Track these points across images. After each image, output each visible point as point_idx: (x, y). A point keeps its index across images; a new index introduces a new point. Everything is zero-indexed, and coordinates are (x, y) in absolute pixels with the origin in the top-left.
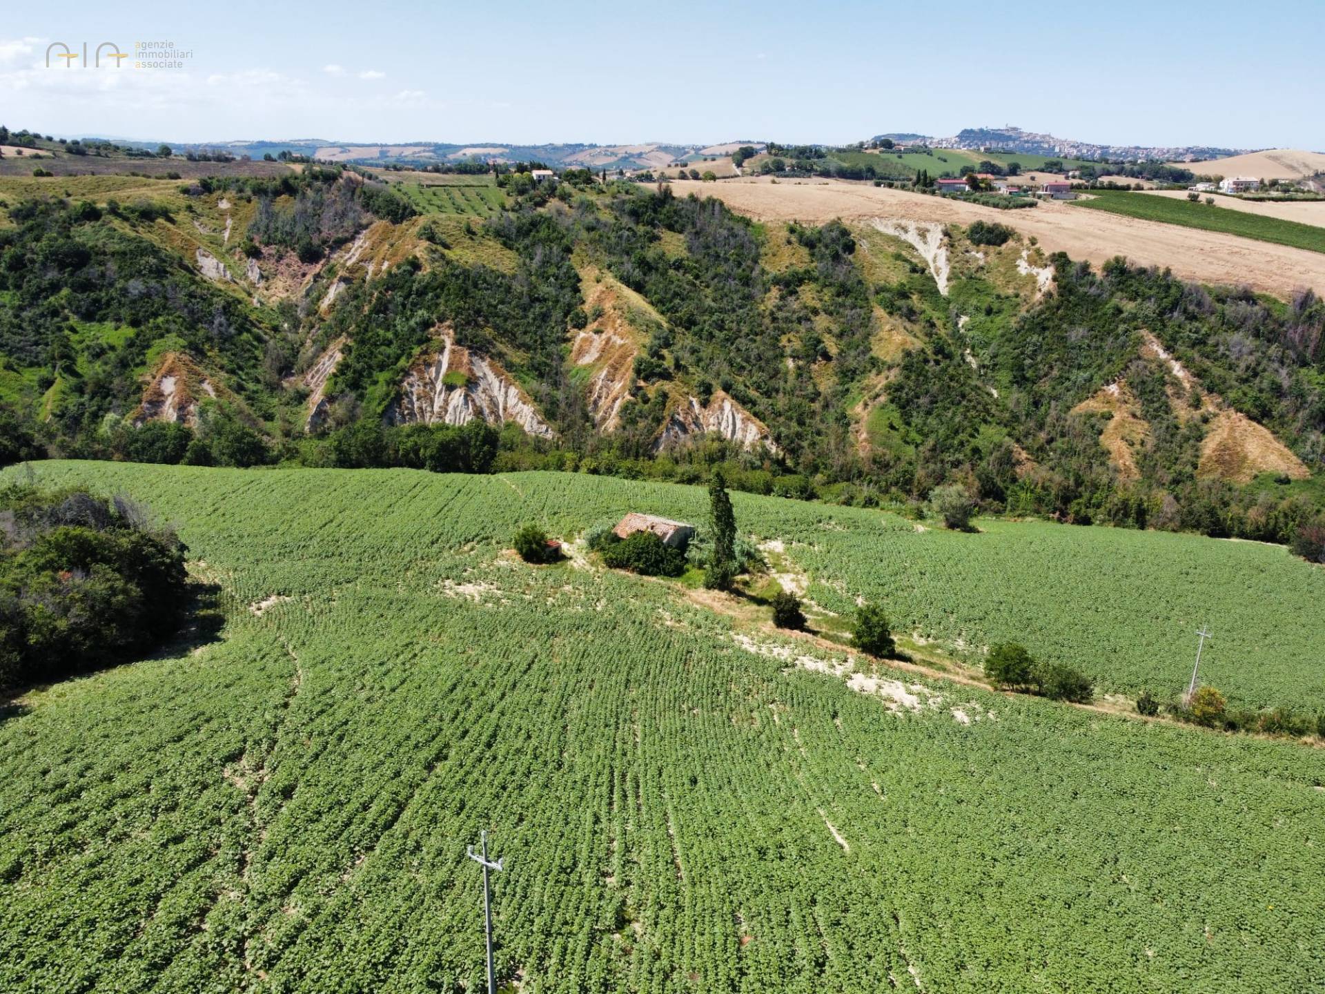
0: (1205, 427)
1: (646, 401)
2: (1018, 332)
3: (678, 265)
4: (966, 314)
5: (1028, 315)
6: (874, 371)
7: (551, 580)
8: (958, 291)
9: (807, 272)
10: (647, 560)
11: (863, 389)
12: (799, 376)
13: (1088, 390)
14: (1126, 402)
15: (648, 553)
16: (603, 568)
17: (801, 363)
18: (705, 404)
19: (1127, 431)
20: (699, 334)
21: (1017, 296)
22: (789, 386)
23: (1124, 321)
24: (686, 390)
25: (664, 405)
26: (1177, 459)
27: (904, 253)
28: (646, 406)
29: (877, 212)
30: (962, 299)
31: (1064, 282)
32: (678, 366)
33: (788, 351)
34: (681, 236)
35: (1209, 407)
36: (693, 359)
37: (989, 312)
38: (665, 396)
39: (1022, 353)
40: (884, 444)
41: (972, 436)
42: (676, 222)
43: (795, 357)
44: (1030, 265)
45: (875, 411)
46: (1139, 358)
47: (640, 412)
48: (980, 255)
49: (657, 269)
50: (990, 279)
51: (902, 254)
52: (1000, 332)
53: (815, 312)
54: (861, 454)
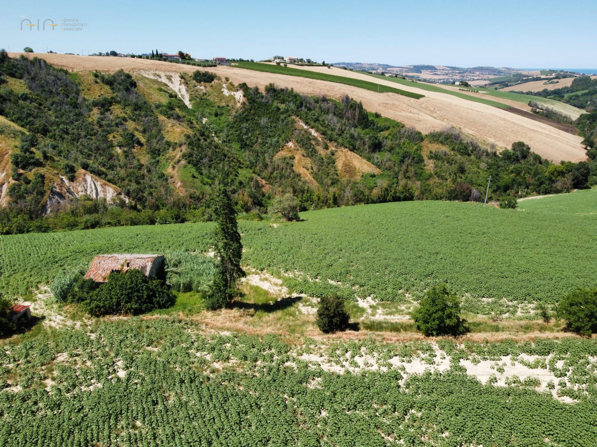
0: (334, 157)
1: (28, 182)
2: (235, 123)
3: (25, 97)
4: (205, 117)
5: (237, 114)
6: (171, 149)
7: (34, 353)
8: (196, 105)
9: (112, 98)
10: (139, 298)
11: (168, 159)
12: (126, 156)
13: (278, 147)
14: (298, 150)
15: (138, 291)
16: (91, 322)
17: (125, 149)
18: (72, 179)
19: (304, 164)
20: (53, 137)
21: (228, 106)
22: (122, 163)
23: (282, 113)
24: (56, 172)
25: (44, 183)
26: (328, 173)
27: (163, 88)
28: (29, 186)
29: (142, 68)
30: (201, 109)
31: (249, 97)
32: (46, 157)
33: (115, 143)
34: (22, 81)
35: (332, 148)
36: (55, 152)
37: (216, 115)
38: (42, 177)
39: (241, 133)
40: (192, 187)
41: (236, 176)
42: (16, 72)
43: (120, 146)
44: (229, 90)
45: (181, 169)
46: (296, 129)
47: (26, 190)
48: (202, 88)
49: (10, 100)
50: (211, 99)
51: (162, 89)
52: (225, 124)
53: (125, 120)
54: (181, 195)
